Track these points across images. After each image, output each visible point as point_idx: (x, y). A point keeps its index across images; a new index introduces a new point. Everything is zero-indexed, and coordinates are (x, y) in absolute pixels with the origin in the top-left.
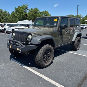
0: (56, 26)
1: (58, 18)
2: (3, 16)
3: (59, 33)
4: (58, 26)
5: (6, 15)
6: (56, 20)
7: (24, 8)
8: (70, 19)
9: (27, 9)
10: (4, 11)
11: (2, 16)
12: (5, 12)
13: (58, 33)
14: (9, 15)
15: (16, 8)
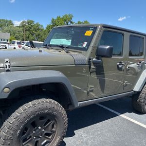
0: (85, 49)
1: (95, 28)
2: (34, 32)
3: (92, 67)
4: (90, 49)
5: (39, 29)
6: (88, 33)
7: (66, 21)
8: (131, 36)
9: (70, 21)
10: (35, 23)
11: (32, 31)
12: (38, 25)
13: (90, 67)
14: (42, 30)
15: (53, 20)
